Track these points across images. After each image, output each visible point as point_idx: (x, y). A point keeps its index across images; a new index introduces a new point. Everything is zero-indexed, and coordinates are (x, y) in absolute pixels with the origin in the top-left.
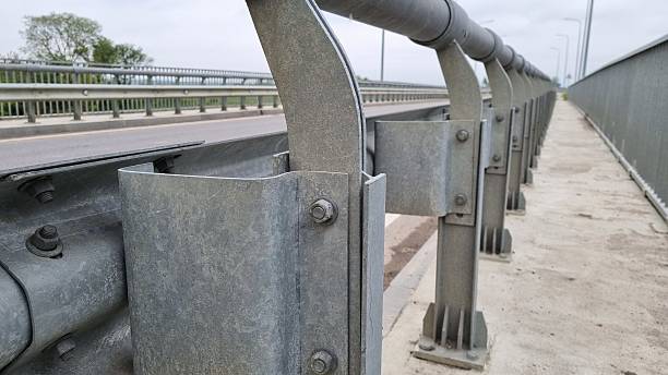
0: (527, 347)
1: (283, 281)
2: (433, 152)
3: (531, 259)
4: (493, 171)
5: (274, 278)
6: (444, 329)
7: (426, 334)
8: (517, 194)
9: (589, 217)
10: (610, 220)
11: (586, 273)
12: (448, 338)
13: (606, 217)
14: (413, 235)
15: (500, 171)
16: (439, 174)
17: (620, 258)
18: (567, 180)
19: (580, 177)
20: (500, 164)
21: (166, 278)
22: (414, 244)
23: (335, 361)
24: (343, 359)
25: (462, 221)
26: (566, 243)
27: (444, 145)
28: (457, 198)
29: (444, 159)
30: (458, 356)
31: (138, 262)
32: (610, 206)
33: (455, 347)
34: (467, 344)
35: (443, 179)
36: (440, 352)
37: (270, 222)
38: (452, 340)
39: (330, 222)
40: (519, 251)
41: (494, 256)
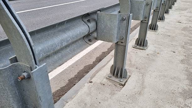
0: (155, 47)
1: (118, 27)
2: (141, 7)
3: (162, 31)
4: (156, 10)
5: (117, 27)
6: (139, 43)
7: (136, 44)
8: (163, 16)
9: (180, 22)
10: (186, 23)
11: (174, 35)
12: (140, 44)
13: (185, 23)
14: (135, 26)
15: (158, 11)
16: (142, 12)
17: (183, 32)
18: (179, 13)
19: (183, 12)
20: (158, 9)
21: (103, 27)
22: (135, 28)
23: (123, 38)
24: (124, 38)
25: (146, 22)
26: (172, 28)
27: (144, 6)
28: (145, 17)
29: (143, 9)
30: (141, 48)
31: (99, 24)
32: (187, 20)
33: (141, 46)
34: (143, 46)
35: (143, 13)
36: (138, 47)
37: (117, 19)
38: (140, 45)
39: (124, 20)
40: (160, 30)
41: (153, 31)
